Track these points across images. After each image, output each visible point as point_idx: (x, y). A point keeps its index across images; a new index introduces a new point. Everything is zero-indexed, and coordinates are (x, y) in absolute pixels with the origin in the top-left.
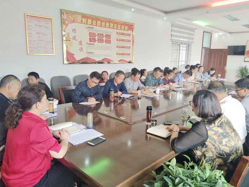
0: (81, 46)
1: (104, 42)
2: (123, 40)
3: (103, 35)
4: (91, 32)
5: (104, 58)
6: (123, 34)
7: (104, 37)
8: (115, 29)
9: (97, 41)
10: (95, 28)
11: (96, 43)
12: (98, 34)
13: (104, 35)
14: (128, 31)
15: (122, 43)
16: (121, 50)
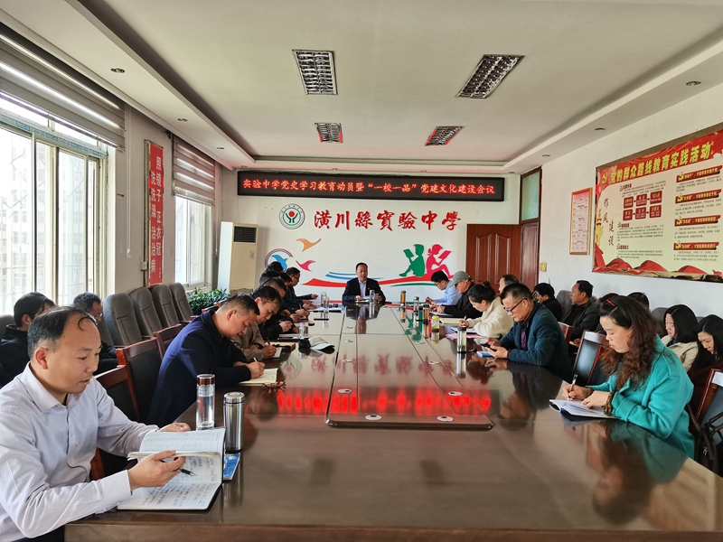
0: (611, 234)
1: (648, 215)
2: (694, 197)
3: (646, 195)
4: (627, 196)
5: (646, 262)
6: (694, 176)
7: (648, 202)
8: (674, 167)
9: (634, 217)
10: (635, 182)
11: (634, 222)
12: (638, 197)
13: (649, 196)
14: (711, 157)
15: (692, 206)
16: (687, 231)
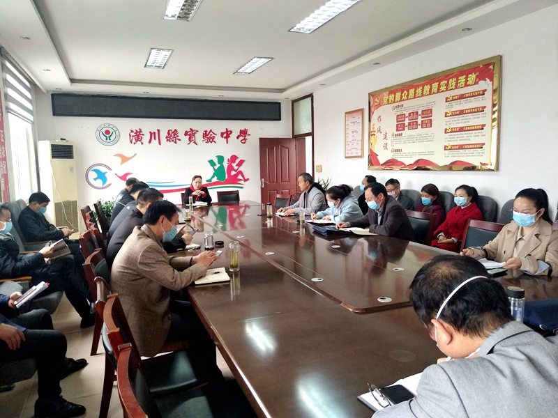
0: (385, 141)
1: (419, 127)
2: (462, 112)
3: (417, 113)
4: (399, 113)
5: (419, 160)
6: (462, 97)
7: (420, 117)
8: (443, 91)
9: (406, 128)
10: (406, 104)
11: (406, 132)
12: (410, 114)
13: (420, 113)
14: (476, 83)
15: (460, 119)
16: (456, 137)
